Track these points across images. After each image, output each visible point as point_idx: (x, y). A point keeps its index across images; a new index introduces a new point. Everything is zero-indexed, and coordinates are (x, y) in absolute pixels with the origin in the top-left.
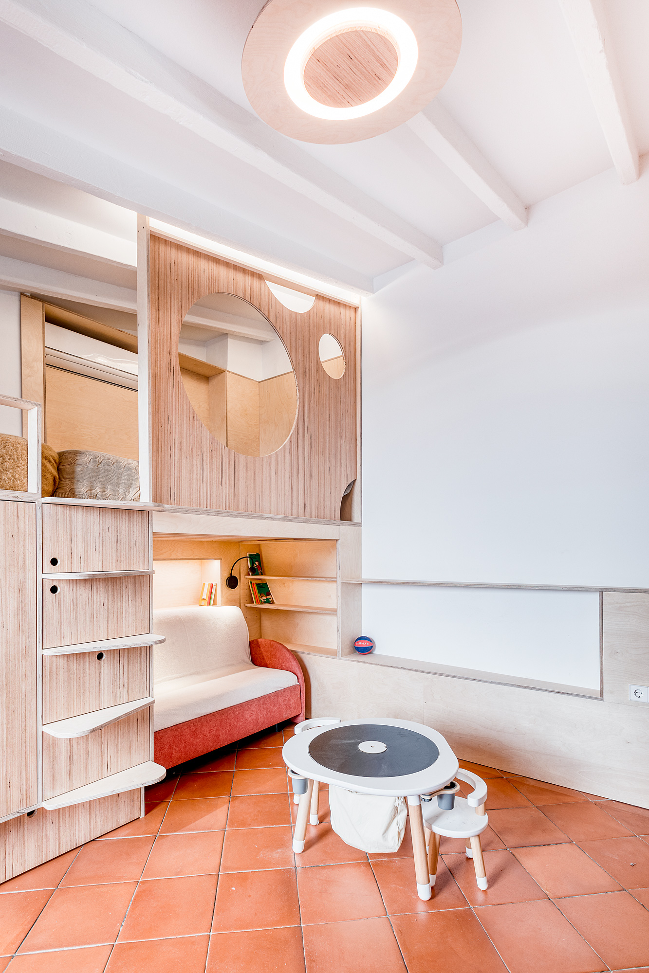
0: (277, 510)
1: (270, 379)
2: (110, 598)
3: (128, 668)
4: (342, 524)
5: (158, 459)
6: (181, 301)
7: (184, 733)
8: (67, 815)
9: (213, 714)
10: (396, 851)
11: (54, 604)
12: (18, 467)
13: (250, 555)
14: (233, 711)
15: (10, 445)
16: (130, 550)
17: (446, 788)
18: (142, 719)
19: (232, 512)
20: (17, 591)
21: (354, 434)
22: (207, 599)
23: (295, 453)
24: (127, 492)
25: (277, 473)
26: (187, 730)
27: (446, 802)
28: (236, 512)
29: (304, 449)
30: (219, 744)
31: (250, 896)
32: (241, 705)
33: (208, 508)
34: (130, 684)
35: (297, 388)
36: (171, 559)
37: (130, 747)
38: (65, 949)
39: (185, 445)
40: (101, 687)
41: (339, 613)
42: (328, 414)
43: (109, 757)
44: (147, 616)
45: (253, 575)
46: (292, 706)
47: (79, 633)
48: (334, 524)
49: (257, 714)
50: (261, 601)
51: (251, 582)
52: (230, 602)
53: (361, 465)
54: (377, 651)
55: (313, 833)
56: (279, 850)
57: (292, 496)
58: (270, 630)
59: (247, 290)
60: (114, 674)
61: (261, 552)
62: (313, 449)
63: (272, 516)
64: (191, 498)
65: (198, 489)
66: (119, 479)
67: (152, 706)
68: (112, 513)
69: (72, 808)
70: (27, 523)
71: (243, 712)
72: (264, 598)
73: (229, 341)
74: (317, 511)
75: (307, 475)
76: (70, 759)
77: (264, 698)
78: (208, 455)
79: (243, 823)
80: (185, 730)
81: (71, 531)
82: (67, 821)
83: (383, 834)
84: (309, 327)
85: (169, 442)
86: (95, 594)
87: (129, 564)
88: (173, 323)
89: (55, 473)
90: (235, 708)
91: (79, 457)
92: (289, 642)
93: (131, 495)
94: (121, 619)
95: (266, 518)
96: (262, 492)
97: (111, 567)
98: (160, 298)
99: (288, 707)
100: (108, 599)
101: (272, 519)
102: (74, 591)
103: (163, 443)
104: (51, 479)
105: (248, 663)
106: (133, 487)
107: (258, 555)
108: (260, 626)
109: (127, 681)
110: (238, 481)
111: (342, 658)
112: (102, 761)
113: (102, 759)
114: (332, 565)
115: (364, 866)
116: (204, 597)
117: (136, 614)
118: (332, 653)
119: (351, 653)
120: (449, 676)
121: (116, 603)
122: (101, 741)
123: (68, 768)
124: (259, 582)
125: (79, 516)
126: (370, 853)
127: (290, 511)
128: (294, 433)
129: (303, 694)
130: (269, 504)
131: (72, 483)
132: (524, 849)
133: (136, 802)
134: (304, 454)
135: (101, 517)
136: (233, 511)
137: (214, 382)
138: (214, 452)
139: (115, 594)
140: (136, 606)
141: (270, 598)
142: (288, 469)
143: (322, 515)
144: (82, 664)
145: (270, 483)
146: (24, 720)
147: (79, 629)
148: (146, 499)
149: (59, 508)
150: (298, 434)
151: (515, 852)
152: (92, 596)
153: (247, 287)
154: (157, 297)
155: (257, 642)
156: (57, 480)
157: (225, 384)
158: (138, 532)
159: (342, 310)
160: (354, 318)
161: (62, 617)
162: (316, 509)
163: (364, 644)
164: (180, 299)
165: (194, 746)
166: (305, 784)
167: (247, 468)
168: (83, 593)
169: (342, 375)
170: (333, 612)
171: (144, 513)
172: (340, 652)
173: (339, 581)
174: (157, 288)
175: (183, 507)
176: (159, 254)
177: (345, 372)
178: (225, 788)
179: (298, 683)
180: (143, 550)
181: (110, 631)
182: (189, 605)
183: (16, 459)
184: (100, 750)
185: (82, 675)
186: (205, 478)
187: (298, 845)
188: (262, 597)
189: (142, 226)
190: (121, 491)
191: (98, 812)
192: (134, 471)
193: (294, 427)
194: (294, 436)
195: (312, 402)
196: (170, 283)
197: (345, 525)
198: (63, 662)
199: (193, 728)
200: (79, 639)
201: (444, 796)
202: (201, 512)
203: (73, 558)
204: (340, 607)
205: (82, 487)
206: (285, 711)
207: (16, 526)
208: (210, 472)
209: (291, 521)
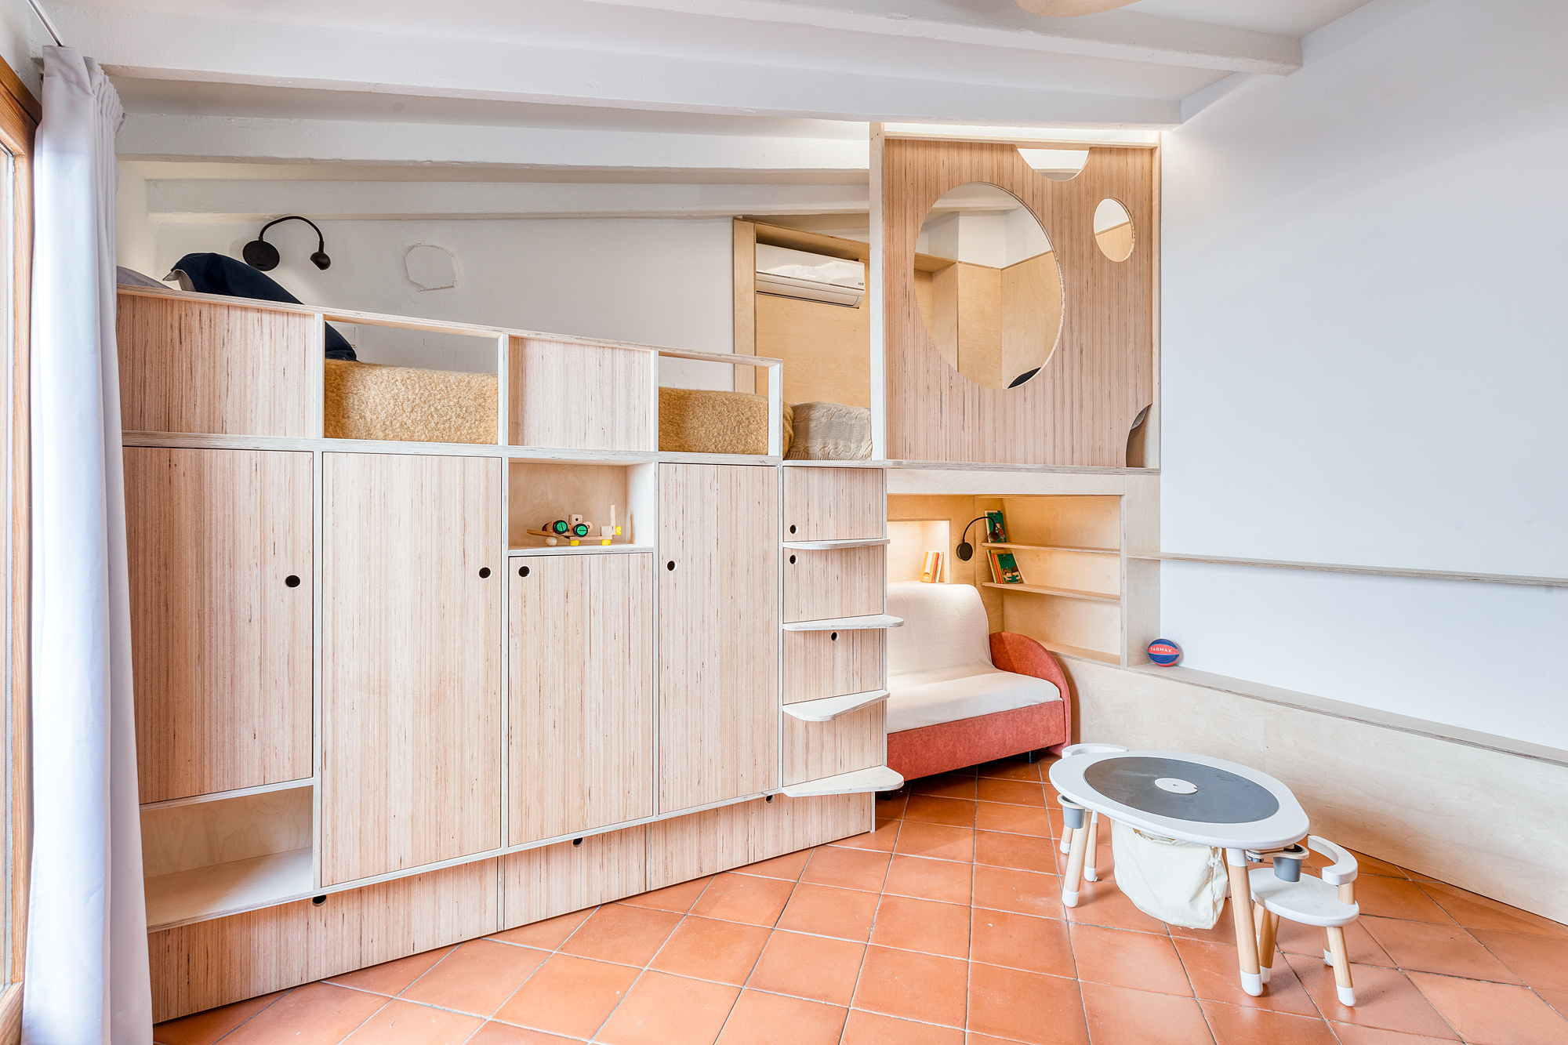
0: (1034, 457)
1: (1018, 263)
2: (844, 570)
3: (862, 652)
4: (1130, 473)
6: (917, 209)
8: (801, 810)
9: (949, 724)
10: (1210, 927)
11: (793, 574)
12: (760, 428)
13: (988, 514)
14: (974, 725)
15: (755, 406)
16: (863, 516)
17: (1287, 850)
18: (876, 714)
19: (977, 464)
20: (762, 560)
21: (1148, 338)
22: (931, 574)
23: (1058, 377)
24: (859, 447)
27: (1286, 869)
28: (981, 464)
29: (1072, 370)
30: (956, 764)
31: (1011, 937)
32: (984, 717)
33: (948, 461)
34: (863, 669)
35: (1062, 286)
37: (863, 745)
38: (819, 935)
39: (921, 384)
40: (834, 672)
41: (1124, 601)
42: (1107, 315)
43: (843, 751)
44: (880, 594)
45: (992, 542)
46: (1053, 729)
47: (815, 608)
48: (1116, 473)
49: (1004, 734)
50: (1005, 579)
51: (990, 552)
52: (962, 579)
53: (1160, 383)
54: (1185, 663)
55: (1089, 890)
56: (1044, 899)
57: (1055, 437)
58: (1018, 621)
59: (995, 171)
60: (848, 658)
61: (1004, 510)
62: (1084, 368)
63: (1028, 466)
64: (929, 449)
65: (937, 438)
66: (851, 433)
67: (886, 701)
68: (845, 474)
69: (805, 800)
70: (770, 488)
71: (985, 727)
72: (1009, 574)
73: (960, 220)
74: (1090, 456)
75: (1076, 406)
76: (806, 747)
78: (948, 393)
79: (994, 861)
81: (808, 495)
82: (801, 815)
83: (1191, 901)
84: (1079, 197)
86: (830, 565)
87: (863, 532)
88: (908, 239)
89: (791, 432)
91: (813, 412)
92: (1047, 641)
93: (863, 452)
94: (854, 594)
95: (1019, 470)
97: (846, 538)
98: (895, 212)
99: (1047, 729)
100: (842, 572)
101: (1028, 470)
102: (811, 562)
104: (787, 438)
105: (989, 665)
106: (865, 441)
107: (1000, 513)
108: (1003, 614)
109: (860, 667)
111: (1129, 668)
112: (836, 755)
113: (836, 752)
114: (1114, 530)
115: (1162, 940)
116: (927, 570)
117: (869, 591)
118: (1113, 661)
119: (1141, 663)
120: (1310, 710)
121: (849, 577)
122: (835, 733)
123: (805, 756)
124: (1002, 552)
125: (815, 478)
126: (1171, 923)
127: (1052, 458)
128: (1058, 350)
129: (1068, 715)
130: (1023, 450)
131: (807, 441)
132: (1430, 976)
133: (867, 812)
134: (1072, 377)
135: (835, 478)
136: (978, 462)
137: (940, 279)
138: (954, 389)
139: (849, 566)
140: (869, 582)
141: (1017, 576)
142: (1049, 399)
143: (1098, 460)
144: (817, 642)
145: (1025, 421)
146: (767, 697)
147: (815, 604)
148: (878, 456)
149: (798, 469)
150: (1063, 349)
151: (1413, 976)
152: (828, 570)
153: (995, 168)
154: (891, 211)
155: (1001, 636)
156: (792, 439)
157: (955, 280)
158: (872, 493)
159: (1130, 159)
160: (1149, 165)
161: (800, 590)
162: (1090, 452)
163: (1167, 651)
164: (916, 207)
166: (1081, 816)
167: (995, 405)
168: (818, 564)
169: (1129, 254)
170: (1115, 600)
171: (879, 471)
172: (1126, 660)
173: (1124, 554)
174: (891, 201)
175: (920, 461)
176: (893, 160)
177: (1134, 248)
178: (966, 817)
179: (1061, 699)
180: (877, 514)
181: (844, 609)
182: (908, 580)
183: (759, 421)
184: (834, 742)
185: (817, 656)
186: (944, 423)
187: (1069, 897)
188: (1006, 572)
189: (875, 133)
190: (853, 446)
191: (829, 814)
192: (866, 421)
193: (1057, 341)
194: (1058, 354)
195: (1084, 301)
196: (905, 190)
197: (1134, 473)
198: (800, 639)
199: (925, 738)
200: (814, 615)
201: (1284, 861)
202: (939, 467)
203: (809, 525)
204: (1126, 594)
205: (816, 446)
206: (1042, 735)
207: (761, 492)
208: (950, 414)
209: (1053, 471)
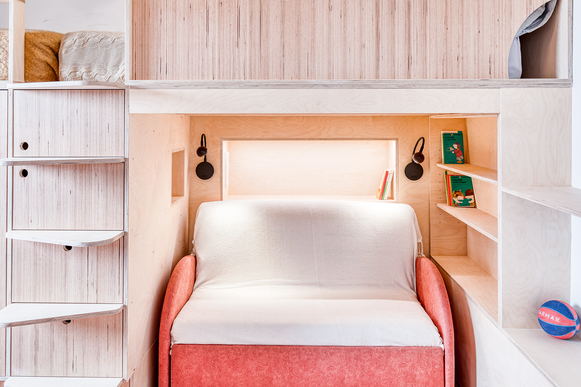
2: (78, 186)
3: (97, 265)
5: (145, 27)
7: (219, 358)
11: (23, 187)
13: (445, 133)
16: (101, 134)
18: (113, 327)
25: (344, 15)
26: (224, 355)
34: (99, 283)
36: (321, 139)
37: (99, 354)
39: (182, 3)
40: (67, 280)
41: (500, 245)
43: (75, 357)
47: (45, 219)
50: (454, 202)
51: (443, 174)
60: (82, 269)
61: (466, 130)
64: (190, 68)
65: (201, 56)
68: (81, 95)
71: (316, 359)
72: (461, 198)
77: (359, 350)
78: (217, 10)
80: (221, 354)
81: (39, 116)
85: (159, 5)
86: (62, 180)
87: (101, 150)
90: (304, 349)
94: (89, 209)
96: (313, 48)
97: (80, 153)
100: (76, 187)
102: (41, 175)
103: (151, 7)
107: (460, 134)
109: (95, 279)
110: (267, 37)
111: (503, 331)
112: (67, 358)
113: (67, 356)
116: (380, 187)
117: (107, 207)
121: (84, 192)
122: (67, 337)
123: (34, 353)
125: (48, 101)
130: (326, 64)
135: (69, 100)
138: (226, 6)
139: (84, 182)
140: (107, 197)
141: (471, 200)
144: (48, 251)
145: (329, 33)
147: (45, 215)
152: (59, 182)
158: (111, 114)
161: (30, 201)
165: (232, 380)
168: (50, 178)
171: (120, 92)
173: (500, 187)
179: (441, 346)
181: (77, 222)
184: (65, 346)
185: (47, 262)
188: (457, 195)
200: (45, 226)
203: (40, 143)
204: (501, 236)
208: (219, 33)
